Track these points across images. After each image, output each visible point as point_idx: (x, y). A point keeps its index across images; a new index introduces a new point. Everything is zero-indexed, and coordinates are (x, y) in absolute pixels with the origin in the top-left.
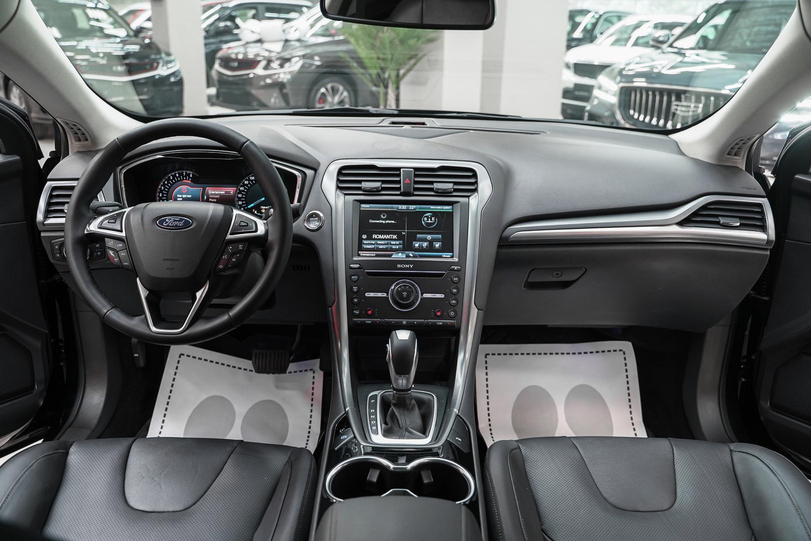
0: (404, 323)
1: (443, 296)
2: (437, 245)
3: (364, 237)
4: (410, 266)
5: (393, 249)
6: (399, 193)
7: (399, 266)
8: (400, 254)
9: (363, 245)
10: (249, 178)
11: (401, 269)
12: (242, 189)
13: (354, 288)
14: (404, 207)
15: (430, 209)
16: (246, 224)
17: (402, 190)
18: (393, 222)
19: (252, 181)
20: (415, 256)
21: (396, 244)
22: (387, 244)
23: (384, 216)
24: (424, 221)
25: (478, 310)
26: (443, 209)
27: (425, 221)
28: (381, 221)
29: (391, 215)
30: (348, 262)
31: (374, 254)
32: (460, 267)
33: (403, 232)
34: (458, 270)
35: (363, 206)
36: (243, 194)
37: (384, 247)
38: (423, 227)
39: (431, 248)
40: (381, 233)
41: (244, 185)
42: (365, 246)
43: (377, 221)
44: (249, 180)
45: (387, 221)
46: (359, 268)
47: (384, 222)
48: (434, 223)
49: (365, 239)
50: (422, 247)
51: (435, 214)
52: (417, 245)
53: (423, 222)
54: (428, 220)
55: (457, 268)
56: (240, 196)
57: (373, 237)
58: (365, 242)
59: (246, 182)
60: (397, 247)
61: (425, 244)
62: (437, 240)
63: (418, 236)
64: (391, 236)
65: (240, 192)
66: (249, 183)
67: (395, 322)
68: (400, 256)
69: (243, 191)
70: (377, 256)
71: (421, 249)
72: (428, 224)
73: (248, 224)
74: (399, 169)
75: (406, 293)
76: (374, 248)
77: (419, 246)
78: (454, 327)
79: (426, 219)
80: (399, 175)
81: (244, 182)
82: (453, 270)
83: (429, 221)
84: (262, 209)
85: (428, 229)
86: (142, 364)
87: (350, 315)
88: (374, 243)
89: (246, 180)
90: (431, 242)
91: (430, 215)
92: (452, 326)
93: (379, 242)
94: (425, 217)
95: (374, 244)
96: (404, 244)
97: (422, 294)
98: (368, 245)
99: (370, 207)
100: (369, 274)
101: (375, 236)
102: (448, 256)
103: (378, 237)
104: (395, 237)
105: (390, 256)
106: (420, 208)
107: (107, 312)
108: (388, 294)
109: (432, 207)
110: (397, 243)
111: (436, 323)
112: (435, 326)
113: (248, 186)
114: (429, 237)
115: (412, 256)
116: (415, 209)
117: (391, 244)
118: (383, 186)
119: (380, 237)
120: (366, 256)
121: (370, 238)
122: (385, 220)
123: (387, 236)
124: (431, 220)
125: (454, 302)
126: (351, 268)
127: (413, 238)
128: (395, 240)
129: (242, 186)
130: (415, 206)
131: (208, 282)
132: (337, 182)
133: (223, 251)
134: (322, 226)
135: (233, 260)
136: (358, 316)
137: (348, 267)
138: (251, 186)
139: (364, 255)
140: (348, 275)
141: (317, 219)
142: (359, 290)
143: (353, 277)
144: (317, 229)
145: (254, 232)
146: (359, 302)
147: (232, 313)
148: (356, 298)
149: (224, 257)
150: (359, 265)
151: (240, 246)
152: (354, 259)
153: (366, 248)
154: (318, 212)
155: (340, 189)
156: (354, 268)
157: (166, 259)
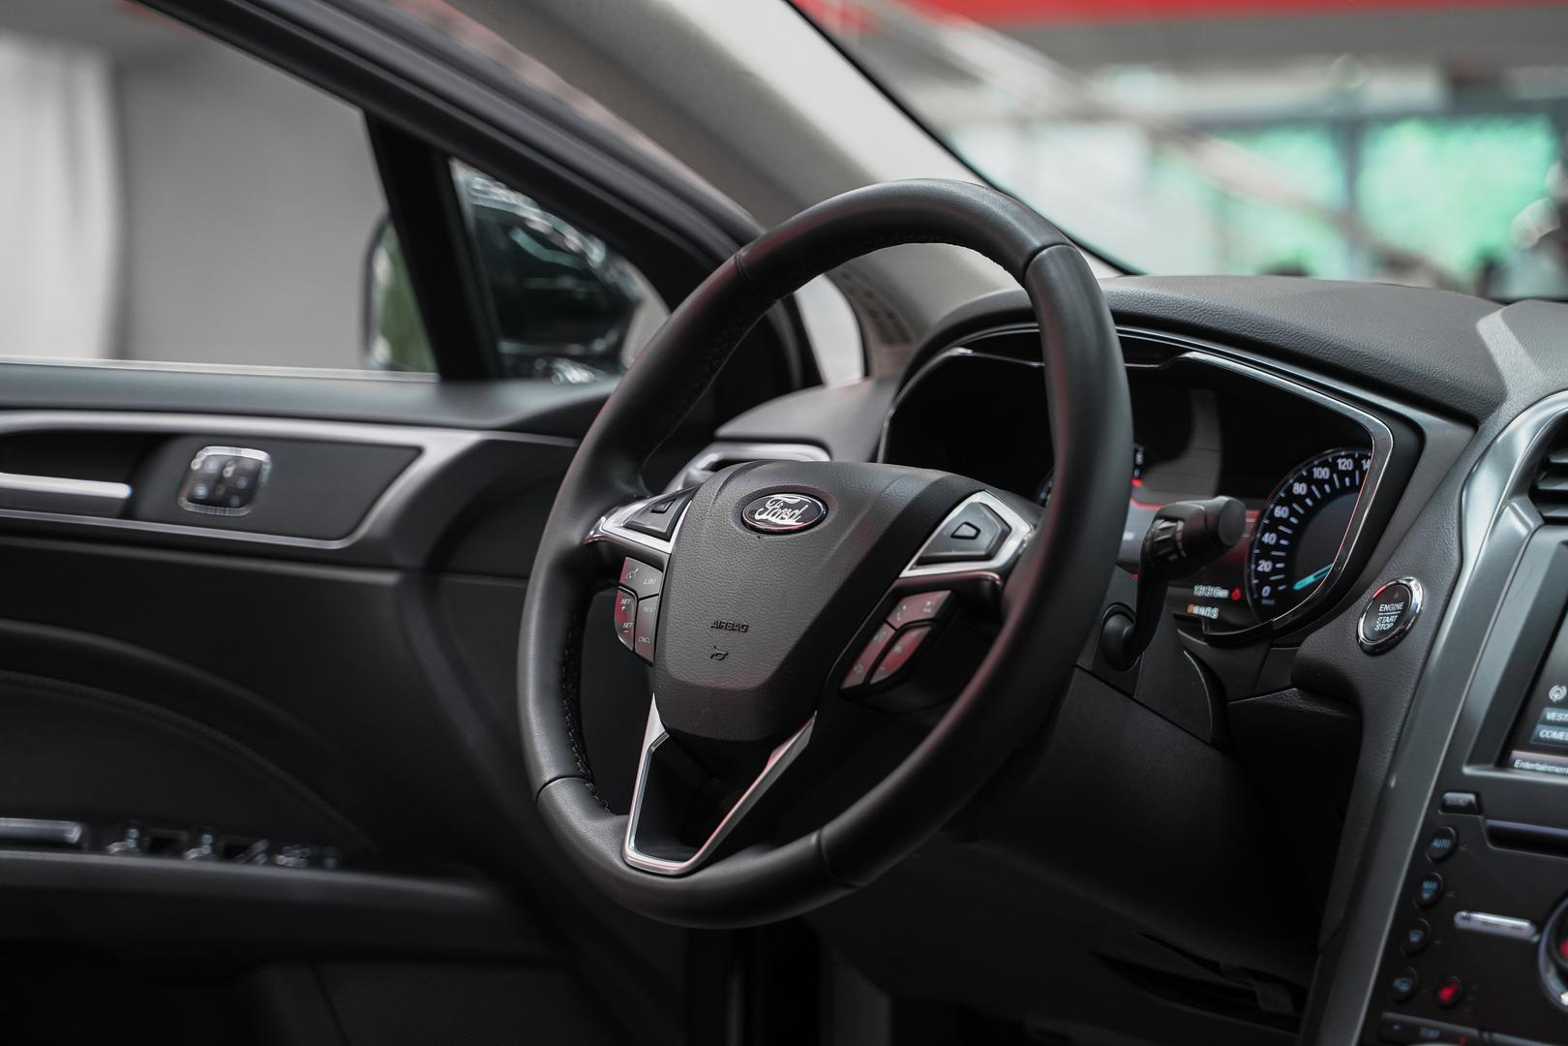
3: (1558, 693)
9: (1539, 727)
10: (1310, 473)
12: (1280, 512)
13: (1427, 885)
16: (973, 532)
19: (1320, 483)
30: (1450, 779)
36: (1281, 535)
41: (1290, 499)
42: (1545, 733)
44: (1309, 480)
46: (1469, 808)
49: (1560, 705)
56: (1269, 538)
58: (1551, 715)
59: (1299, 489)
65: (1274, 525)
66: (1310, 494)
69: (1285, 522)
73: (978, 531)
81: (1291, 486)
87: (1384, 995)
89: (1300, 480)
98: (1558, 724)
100: (1500, 837)
107: (550, 781)
108: (1539, 926)
113: (1304, 505)
120: (1530, 770)
126: (1447, 808)
129: (1281, 503)
131: (813, 720)
132: (1539, 473)
133: (882, 619)
134: (1403, 634)
135: (898, 649)
136: (1403, 1003)
137: (1438, 801)
138: (1319, 504)
139: (1527, 765)
140: (1429, 833)
141: (1399, 606)
142: (1438, 896)
143: (1437, 844)
144: (1384, 646)
145: (988, 557)
146: (1424, 946)
147: (830, 830)
148: (1422, 927)
149: (876, 638)
150: (1478, 796)
151: (928, 605)
152: (1467, 770)
153: (1546, 741)
154: (1414, 584)
155: (1526, 498)
156: (1456, 809)
157: (718, 626)
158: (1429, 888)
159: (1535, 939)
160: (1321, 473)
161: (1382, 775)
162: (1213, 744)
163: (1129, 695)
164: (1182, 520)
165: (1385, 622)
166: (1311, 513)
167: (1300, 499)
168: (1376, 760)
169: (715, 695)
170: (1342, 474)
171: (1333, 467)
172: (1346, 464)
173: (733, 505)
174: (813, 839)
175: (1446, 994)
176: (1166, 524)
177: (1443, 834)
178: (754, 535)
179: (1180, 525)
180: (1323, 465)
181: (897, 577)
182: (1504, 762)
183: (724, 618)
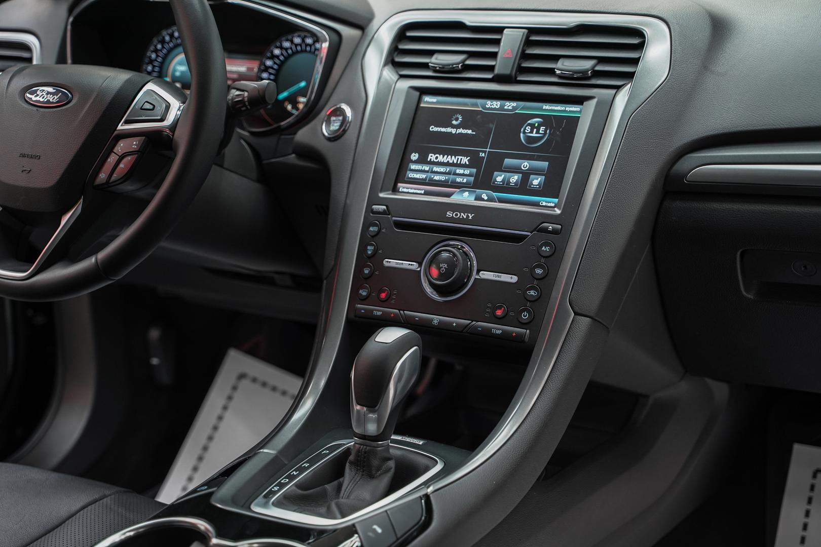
0: (435, 322)
1: (514, 279)
2: (536, 181)
3: (414, 156)
4: (468, 216)
5: (458, 183)
6: (490, 76)
7: (449, 214)
8: (466, 194)
9: (408, 172)
10: (281, 44)
11: (452, 220)
12: (269, 63)
13: (369, 248)
14: (496, 104)
15: (541, 109)
16: (151, 107)
17: (496, 71)
18: (470, 132)
19: (286, 49)
20: (490, 199)
21: (464, 175)
22: (449, 173)
23: (457, 119)
24: (524, 133)
25: (576, 314)
26: (565, 111)
27: (526, 132)
28: (449, 130)
29: (469, 119)
30: (373, 199)
31: (421, 189)
32: (559, 227)
33: (483, 152)
34: (555, 232)
35: (427, 99)
36: (270, 74)
37: (442, 178)
38: (519, 145)
39: (523, 187)
40: (444, 152)
41: (273, 57)
42: (411, 175)
43: (443, 130)
44: (281, 48)
45: (460, 131)
46: (384, 213)
47: (454, 131)
48: (539, 139)
49: (416, 162)
50: (509, 182)
51: (548, 120)
52: (499, 179)
53: (522, 135)
54: (532, 132)
55: (553, 229)
56: (265, 75)
57: (429, 158)
58: (413, 167)
59: (277, 52)
60: (465, 181)
61: (515, 178)
62: (536, 172)
63: (508, 161)
64: (460, 157)
65: (266, 69)
66: (282, 54)
67: (421, 319)
68: (466, 198)
69: (271, 67)
70: (427, 193)
71: (505, 188)
72: (531, 140)
73: (154, 106)
74: (500, 30)
75: (446, 266)
76: (425, 179)
77: (503, 181)
78: (523, 341)
79: (528, 129)
80: (497, 42)
81: (273, 51)
82: (545, 230)
83: (534, 135)
84: (300, 103)
85: (528, 150)
86: (165, 378)
87: (355, 297)
88: (427, 168)
89: (277, 47)
90: (526, 175)
91: (537, 122)
92: (519, 339)
93: (436, 169)
94: (529, 125)
95: (427, 172)
96: (477, 176)
97: (478, 272)
98: (416, 171)
99: (437, 103)
100: (399, 225)
101: (432, 157)
102: (549, 205)
103: (437, 158)
104: (465, 160)
105: (449, 195)
106: (523, 109)
108: (420, 264)
109: (547, 107)
110: (467, 172)
111: (490, 329)
112: (487, 334)
113: (279, 60)
114: (526, 165)
115: (486, 198)
116: (514, 108)
117: (455, 174)
118: (468, 62)
119: (441, 158)
120: (408, 193)
121: (423, 160)
122: (457, 127)
123: (453, 157)
124: (538, 132)
125: (532, 293)
126: (374, 212)
127: (496, 164)
128: (464, 166)
129: (269, 58)
130: (514, 104)
131: (82, 200)
132: (394, 53)
133: (111, 151)
134: (345, 131)
135: (122, 165)
136: (364, 300)
137: (369, 210)
138: (286, 59)
139: (405, 190)
140: (367, 225)
141: (341, 118)
142: (375, 252)
143: (371, 229)
144: (335, 138)
145: (162, 120)
146: (371, 275)
147: (102, 255)
148: (368, 266)
149: (109, 160)
150: (387, 206)
151: (134, 144)
152: (381, 195)
153: (411, 178)
154: (344, 106)
155: (390, 65)
156: (378, 213)
157: (23, 156)
158: (370, 249)
159: (419, 269)
160: (287, 44)
161: (343, 198)
162: (258, 181)
163: (221, 166)
164: (247, 91)
165: (335, 126)
166: (283, 63)
167: (277, 57)
168: (339, 190)
169: (27, 190)
170: (296, 45)
171: (292, 42)
172: (297, 40)
173: (18, 91)
174: (93, 260)
175: (383, 296)
176: (238, 93)
177: (375, 225)
178: (35, 109)
179: (246, 94)
180: (287, 40)
181: (115, 129)
182: (395, 190)
183: (27, 151)
